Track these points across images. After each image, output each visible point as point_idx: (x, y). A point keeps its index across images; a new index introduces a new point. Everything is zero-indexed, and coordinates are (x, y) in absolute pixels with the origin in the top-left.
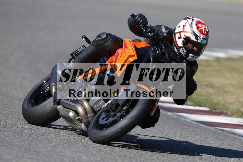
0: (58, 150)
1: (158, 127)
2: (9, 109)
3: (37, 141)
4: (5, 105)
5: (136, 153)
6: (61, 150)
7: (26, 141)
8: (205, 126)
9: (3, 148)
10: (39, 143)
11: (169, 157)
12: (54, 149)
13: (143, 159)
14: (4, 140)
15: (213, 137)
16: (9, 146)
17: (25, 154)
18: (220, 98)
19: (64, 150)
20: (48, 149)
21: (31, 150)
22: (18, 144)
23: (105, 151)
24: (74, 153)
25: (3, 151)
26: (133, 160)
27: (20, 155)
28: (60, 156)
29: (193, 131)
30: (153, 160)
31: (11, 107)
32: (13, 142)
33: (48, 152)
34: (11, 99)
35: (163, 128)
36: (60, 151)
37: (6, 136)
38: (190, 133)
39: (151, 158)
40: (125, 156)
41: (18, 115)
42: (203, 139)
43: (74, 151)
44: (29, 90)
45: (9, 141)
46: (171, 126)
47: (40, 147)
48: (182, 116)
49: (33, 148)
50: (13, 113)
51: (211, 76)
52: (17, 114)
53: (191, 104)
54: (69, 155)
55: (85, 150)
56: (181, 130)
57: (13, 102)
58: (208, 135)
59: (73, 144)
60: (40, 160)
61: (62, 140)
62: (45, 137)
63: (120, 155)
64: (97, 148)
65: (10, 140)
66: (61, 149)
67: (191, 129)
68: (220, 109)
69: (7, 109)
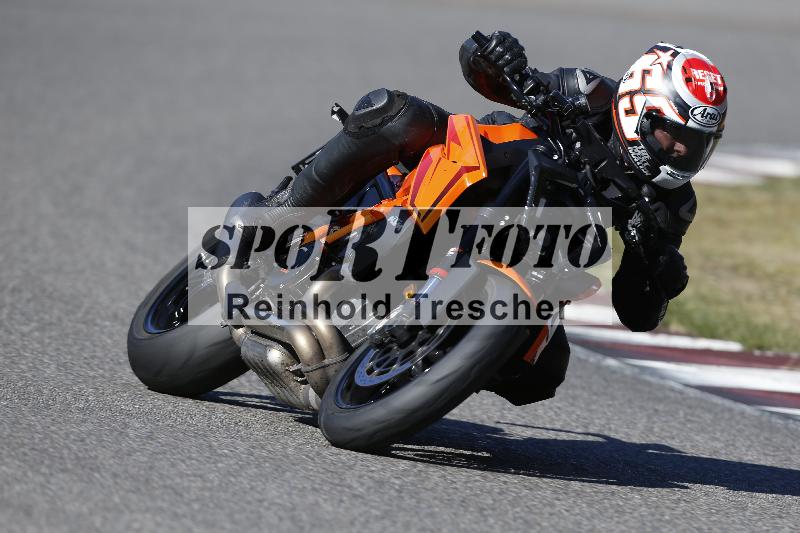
0: (241, 483)
1: (572, 405)
2: (81, 349)
3: (174, 454)
4: (67, 335)
5: (499, 494)
6: (253, 484)
7: (139, 454)
8: (728, 403)
9: (61, 476)
10: (179, 459)
11: (608, 505)
12: (231, 482)
13: (523, 510)
14: (65, 452)
15: (753, 438)
16: (80, 472)
17: (134, 497)
18: (778, 310)
19: (264, 484)
20: (212, 482)
21: (155, 485)
22: (111, 465)
23: (397, 487)
24: (295, 492)
25: (62, 488)
26: (489, 515)
27: (117, 499)
28: (249, 503)
29: (689, 421)
30: (554, 517)
31: (88, 343)
32: (96, 457)
33: (210, 489)
34: (90, 317)
35: (591, 411)
36: (248, 487)
37: (72, 437)
38: (678, 426)
39: (548, 509)
40: (463, 501)
41: (111, 369)
42: (722, 445)
43: (294, 488)
44: (149, 287)
45: (80, 455)
46: (616, 403)
47: (181, 475)
48: (653, 372)
49: (161, 476)
50: (96, 362)
51: (746, 238)
52: (107, 367)
53: (681, 329)
54: (278, 501)
55: (331, 483)
56: (649, 417)
57: (96, 325)
58: (738, 431)
59: (293, 464)
60: (184, 516)
61: (257, 452)
62: (201, 441)
63: (447, 498)
64: (370, 478)
65: (86, 450)
66: (252, 481)
67: (681, 413)
68: (778, 346)
69: (75, 349)
